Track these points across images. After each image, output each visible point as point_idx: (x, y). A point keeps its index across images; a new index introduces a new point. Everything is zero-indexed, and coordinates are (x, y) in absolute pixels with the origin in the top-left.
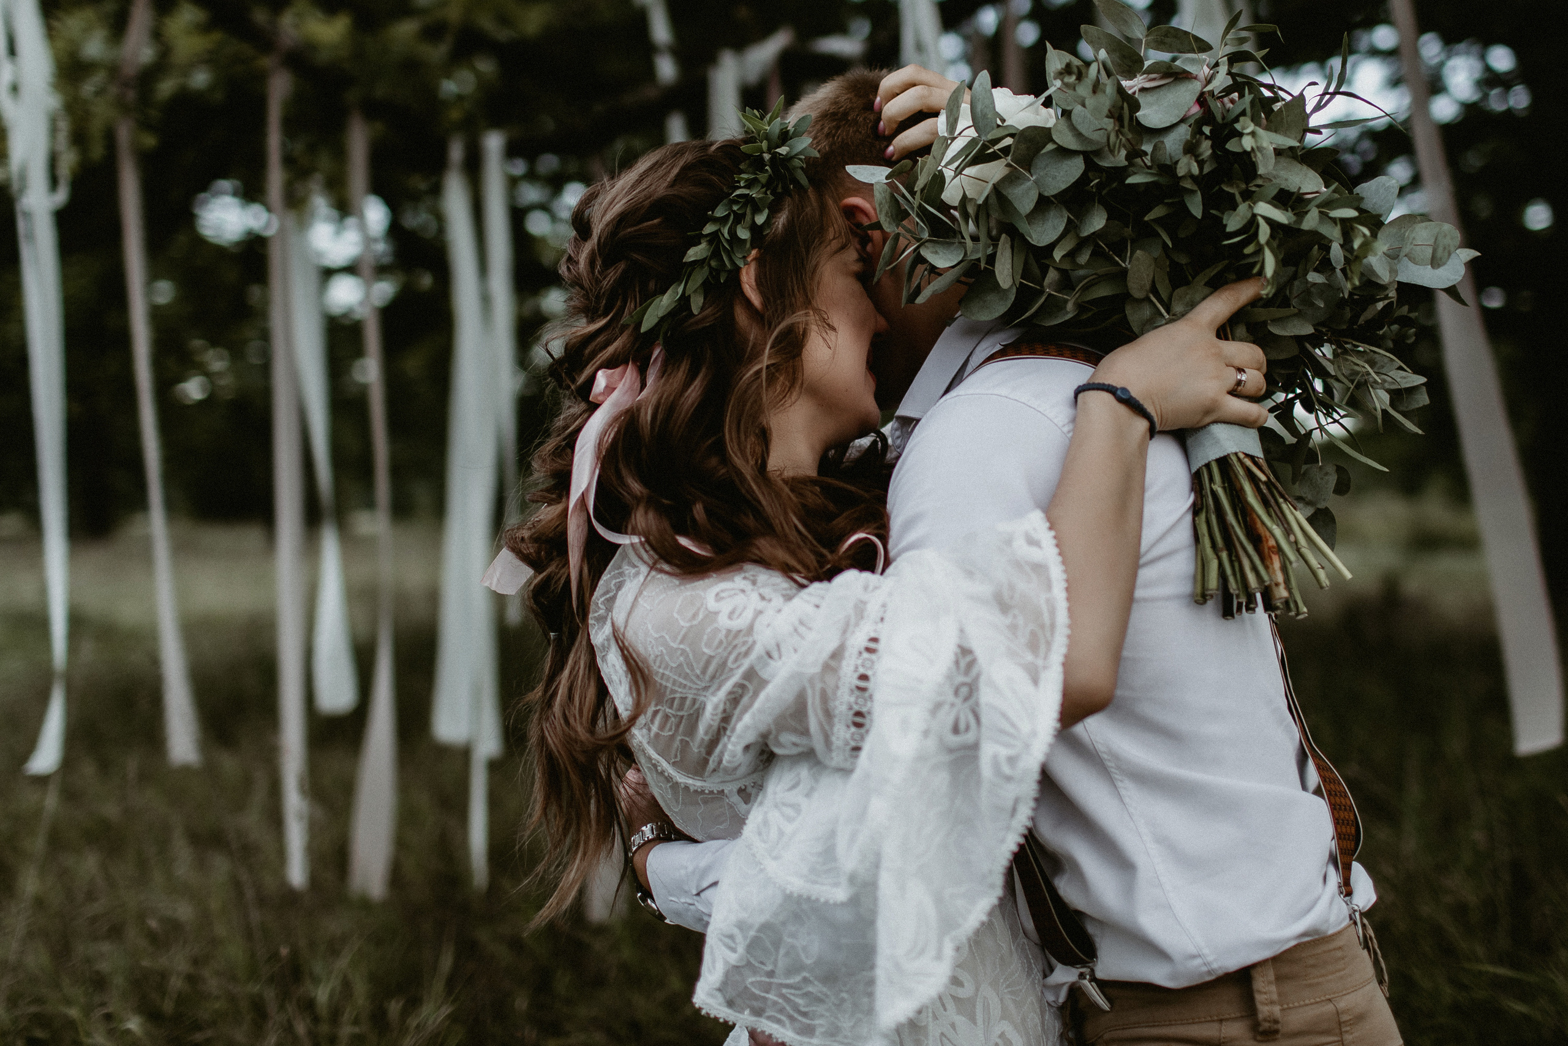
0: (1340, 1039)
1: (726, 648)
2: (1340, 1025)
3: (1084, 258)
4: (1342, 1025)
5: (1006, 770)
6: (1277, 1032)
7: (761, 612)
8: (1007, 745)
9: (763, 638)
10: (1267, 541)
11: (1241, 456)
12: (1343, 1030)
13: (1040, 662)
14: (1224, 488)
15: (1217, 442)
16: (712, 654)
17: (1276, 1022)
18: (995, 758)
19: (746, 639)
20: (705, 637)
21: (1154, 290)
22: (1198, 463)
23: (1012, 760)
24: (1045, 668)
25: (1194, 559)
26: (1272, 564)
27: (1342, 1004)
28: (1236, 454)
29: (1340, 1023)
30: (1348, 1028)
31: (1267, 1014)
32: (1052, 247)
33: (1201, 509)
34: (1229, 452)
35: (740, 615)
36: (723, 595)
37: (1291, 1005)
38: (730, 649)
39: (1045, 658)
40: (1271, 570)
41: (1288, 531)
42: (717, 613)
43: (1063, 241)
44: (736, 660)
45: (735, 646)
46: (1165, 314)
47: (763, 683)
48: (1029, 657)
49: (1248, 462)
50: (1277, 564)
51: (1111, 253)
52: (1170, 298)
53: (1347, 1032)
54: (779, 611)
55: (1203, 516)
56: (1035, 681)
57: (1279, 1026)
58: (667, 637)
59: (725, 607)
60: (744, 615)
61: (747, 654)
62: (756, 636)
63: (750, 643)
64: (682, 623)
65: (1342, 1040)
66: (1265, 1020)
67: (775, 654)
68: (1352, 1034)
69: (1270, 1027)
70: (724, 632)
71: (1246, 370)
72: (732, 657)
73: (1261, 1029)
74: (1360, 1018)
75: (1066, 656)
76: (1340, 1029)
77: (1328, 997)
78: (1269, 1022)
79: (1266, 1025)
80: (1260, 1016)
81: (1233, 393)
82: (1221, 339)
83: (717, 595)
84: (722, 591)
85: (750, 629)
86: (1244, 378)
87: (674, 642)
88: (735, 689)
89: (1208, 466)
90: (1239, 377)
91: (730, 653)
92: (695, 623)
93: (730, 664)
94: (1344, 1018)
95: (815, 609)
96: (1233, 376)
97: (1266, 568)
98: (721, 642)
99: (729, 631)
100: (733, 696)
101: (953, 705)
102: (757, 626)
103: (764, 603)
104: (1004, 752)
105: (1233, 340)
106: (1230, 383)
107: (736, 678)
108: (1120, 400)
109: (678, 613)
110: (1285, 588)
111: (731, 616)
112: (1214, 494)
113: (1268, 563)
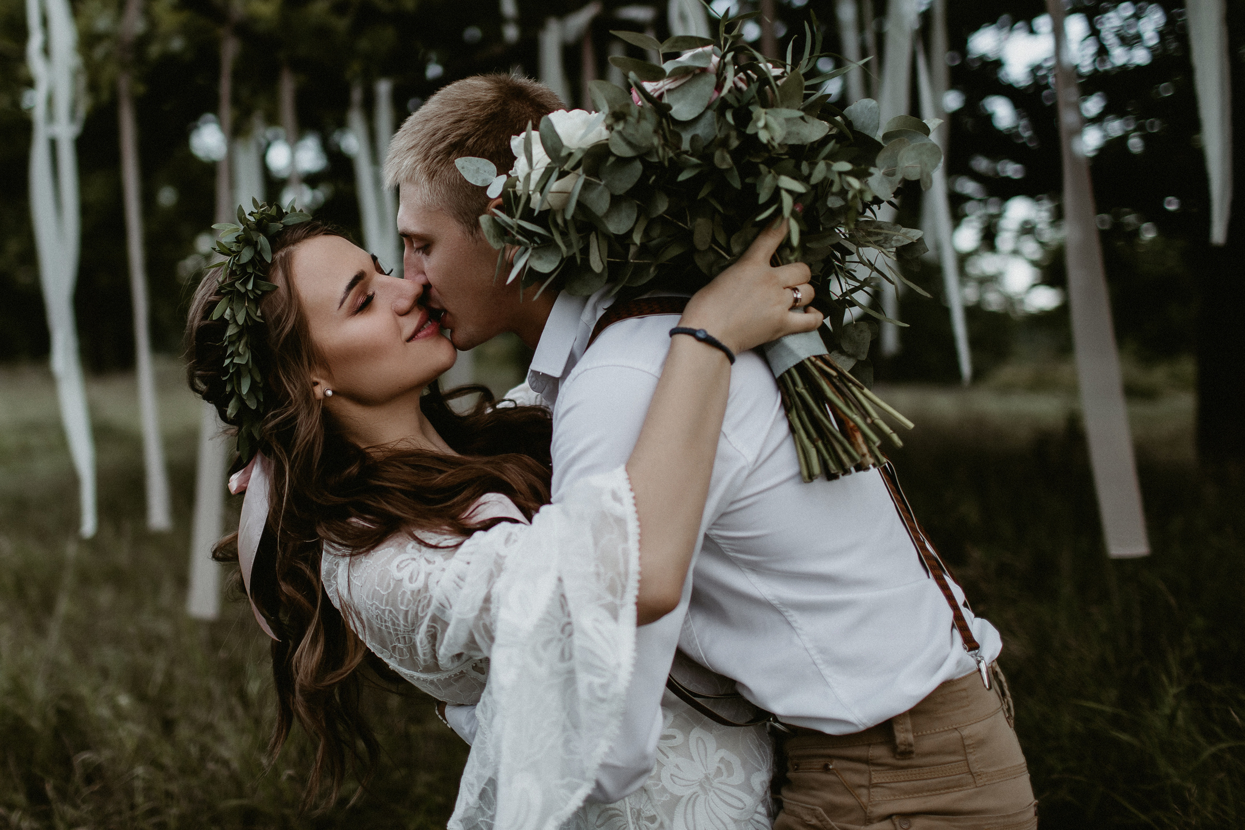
0: (964, 758)
1: (414, 604)
2: (964, 747)
3: (656, 232)
4: (967, 748)
5: (600, 694)
6: (911, 752)
7: (430, 574)
8: (599, 676)
9: (436, 593)
10: (848, 423)
11: (813, 359)
12: (967, 751)
13: (618, 602)
14: (806, 389)
15: (791, 352)
16: (407, 609)
17: (910, 745)
18: (590, 685)
19: (424, 595)
20: (399, 598)
21: (714, 240)
22: (779, 372)
23: (604, 687)
24: (622, 606)
25: (794, 447)
26: (856, 440)
27: (966, 732)
28: (809, 359)
29: (964, 746)
30: (972, 750)
31: (903, 739)
32: (630, 232)
33: (791, 407)
34: (803, 359)
35: (416, 579)
36: (401, 566)
37: (924, 733)
38: (417, 603)
39: (622, 598)
40: (856, 446)
41: (865, 414)
42: (401, 580)
43: (637, 225)
44: (423, 611)
45: (420, 601)
46: (727, 257)
47: (446, 624)
48: (609, 598)
49: (819, 363)
50: (860, 439)
51: (675, 221)
52: (728, 243)
53: (971, 753)
54: (443, 570)
55: (794, 412)
56: (615, 617)
57: (914, 749)
58: (376, 603)
59: (405, 574)
60: (419, 578)
61: (428, 605)
62: (431, 592)
63: (429, 597)
64: (383, 593)
65: (967, 760)
66: (901, 744)
67: (447, 605)
68: (975, 755)
69: (906, 749)
70: (409, 593)
71: (798, 287)
72: (420, 609)
73: (899, 750)
74: (981, 743)
75: (637, 597)
76: (965, 751)
77: (954, 726)
78: (905, 745)
79: (902, 748)
80: (898, 741)
81: (793, 308)
82: (775, 267)
83: (398, 566)
84: (401, 562)
85: (426, 587)
86: (799, 296)
87: (382, 605)
88: (430, 629)
89: (788, 372)
90: (795, 296)
91: (418, 606)
92: (390, 591)
93: (420, 614)
94: (967, 742)
95: (467, 566)
96: (789, 296)
97: (852, 444)
98: (409, 600)
99: (413, 592)
100: (431, 633)
101: (560, 640)
102: (432, 585)
103: (431, 566)
104: (597, 681)
105: (783, 264)
106: (790, 302)
107: (426, 622)
108: (699, 340)
109: (378, 586)
110: (871, 456)
111: (411, 579)
112: (800, 395)
113: (853, 440)
